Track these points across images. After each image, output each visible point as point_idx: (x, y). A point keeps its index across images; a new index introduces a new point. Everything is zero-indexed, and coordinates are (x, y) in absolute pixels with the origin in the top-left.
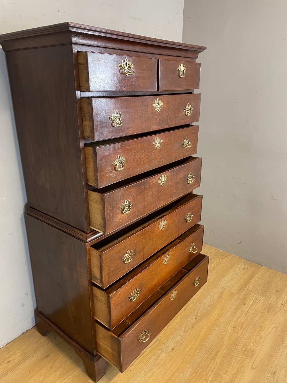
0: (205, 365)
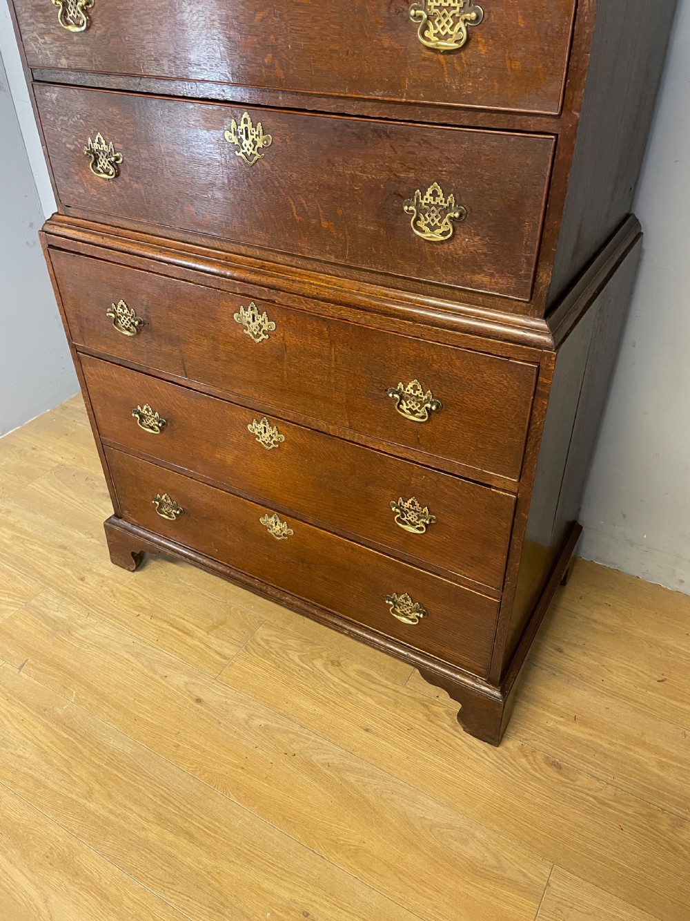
0: (140, 791)
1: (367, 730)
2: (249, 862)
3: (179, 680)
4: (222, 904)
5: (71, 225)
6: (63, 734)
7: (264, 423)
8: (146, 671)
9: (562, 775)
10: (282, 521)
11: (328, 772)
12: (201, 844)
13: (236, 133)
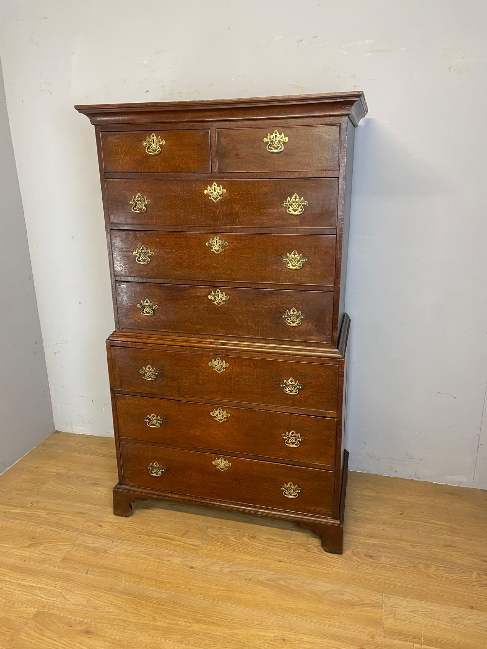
1: (280, 562)
2: (248, 627)
3: (178, 561)
4: (243, 646)
5: (123, 336)
6: (126, 597)
7: (220, 410)
8: (157, 560)
9: (373, 559)
10: (225, 460)
11: (269, 583)
12: (221, 626)
13: (213, 296)
